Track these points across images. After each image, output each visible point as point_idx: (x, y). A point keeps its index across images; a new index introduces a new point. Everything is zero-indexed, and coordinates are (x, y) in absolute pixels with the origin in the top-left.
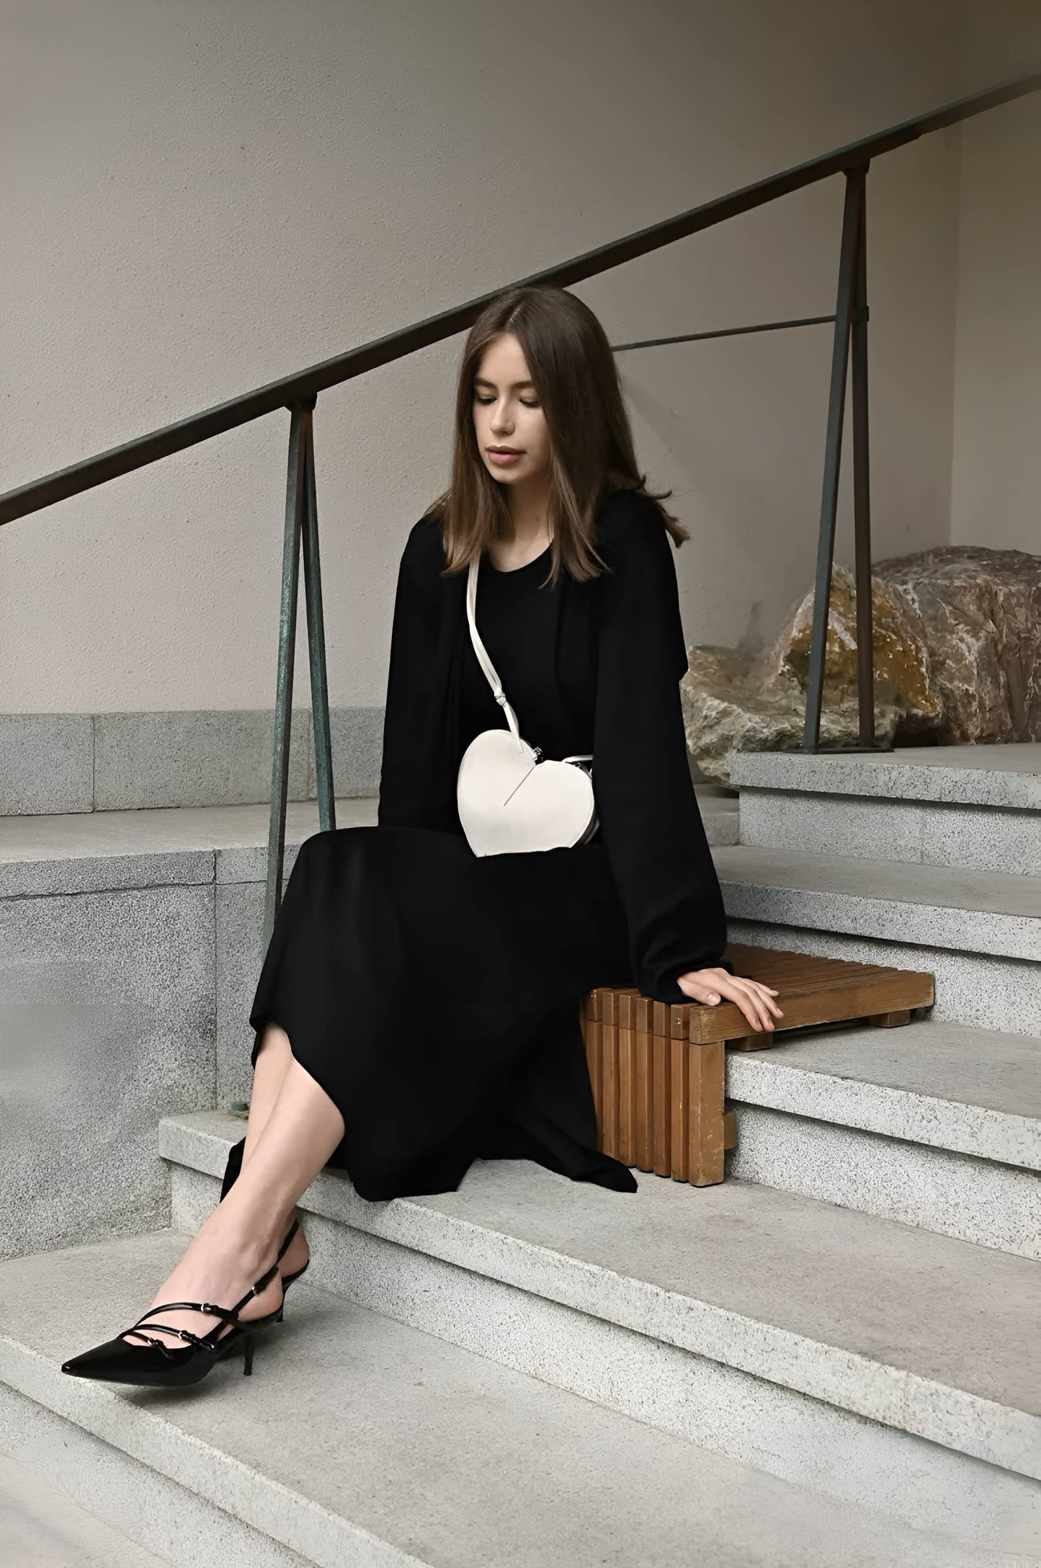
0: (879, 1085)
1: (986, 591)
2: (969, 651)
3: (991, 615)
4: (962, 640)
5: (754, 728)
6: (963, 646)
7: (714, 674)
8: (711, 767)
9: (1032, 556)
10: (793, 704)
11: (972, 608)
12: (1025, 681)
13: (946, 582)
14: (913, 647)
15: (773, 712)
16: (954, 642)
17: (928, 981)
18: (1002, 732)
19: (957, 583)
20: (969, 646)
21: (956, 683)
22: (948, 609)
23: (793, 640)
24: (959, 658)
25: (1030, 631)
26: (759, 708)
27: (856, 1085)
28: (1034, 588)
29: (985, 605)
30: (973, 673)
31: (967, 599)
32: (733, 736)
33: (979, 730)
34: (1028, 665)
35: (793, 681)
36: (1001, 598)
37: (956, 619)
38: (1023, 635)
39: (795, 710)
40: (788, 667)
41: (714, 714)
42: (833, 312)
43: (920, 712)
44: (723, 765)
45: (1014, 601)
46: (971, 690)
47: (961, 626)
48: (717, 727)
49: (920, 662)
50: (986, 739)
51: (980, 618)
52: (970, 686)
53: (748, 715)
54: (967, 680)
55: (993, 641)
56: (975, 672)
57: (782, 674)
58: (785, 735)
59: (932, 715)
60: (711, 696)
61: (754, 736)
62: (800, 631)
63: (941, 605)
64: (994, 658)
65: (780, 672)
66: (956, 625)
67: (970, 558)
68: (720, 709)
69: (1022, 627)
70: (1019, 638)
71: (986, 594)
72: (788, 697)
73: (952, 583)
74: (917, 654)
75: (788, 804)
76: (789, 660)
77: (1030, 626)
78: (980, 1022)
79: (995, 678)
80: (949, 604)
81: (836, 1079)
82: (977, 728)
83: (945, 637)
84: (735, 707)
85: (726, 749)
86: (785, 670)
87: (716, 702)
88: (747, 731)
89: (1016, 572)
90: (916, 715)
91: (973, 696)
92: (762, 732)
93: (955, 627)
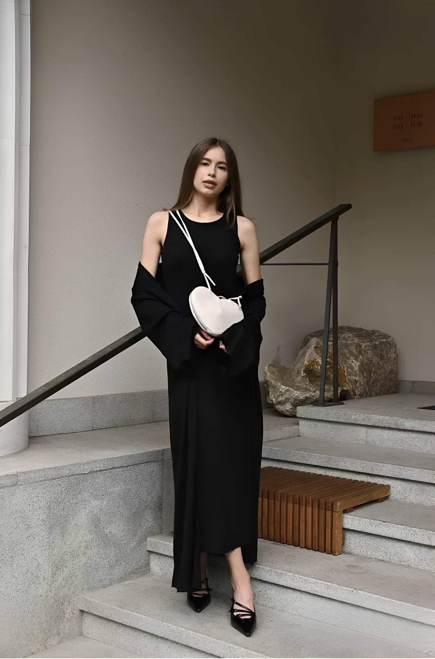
0: (396, 524)
1: (358, 345)
2: (356, 366)
3: (360, 353)
4: (353, 362)
5: (298, 396)
6: (353, 364)
7: (278, 375)
8: (281, 408)
9: (368, 331)
10: (308, 387)
11: (354, 351)
12: (370, 375)
13: (345, 342)
14: (342, 367)
15: (302, 390)
16: (350, 363)
17: (388, 487)
18: (366, 392)
19: (349, 342)
20: (356, 365)
21: (352, 377)
22: (347, 351)
23: (305, 365)
24: (352, 368)
25: (372, 358)
26: (298, 389)
27: (389, 524)
28: (373, 344)
29: (358, 349)
30: (357, 373)
31: (352, 348)
32: (290, 398)
33: (359, 393)
34: (371, 369)
35: (307, 379)
36: (363, 347)
37: (350, 355)
38: (370, 360)
39: (309, 389)
40: (305, 374)
41: (284, 391)
42: (328, 262)
43: (345, 389)
44: (285, 407)
45: (367, 348)
46: (357, 379)
47: (352, 357)
48: (284, 395)
49: (344, 371)
50: (361, 396)
51: (357, 354)
52: (357, 378)
53: (296, 392)
54: (356, 376)
55: (362, 363)
56: (358, 373)
57: (303, 376)
58: (307, 398)
59: (349, 389)
60: (282, 384)
61: (298, 399)
62: (308, 362)
63: (344, 350)
64: (363, 368)
65: (302, 376)
66: (350, 356)
67: (348, 331)
68: (286, 389)
69: (370, 357)
70: (369, 360)
71: (358, 346)
72: (306, 384)
73: (347, 342)
74: (343, 368)
75: (318, 424)
76: (304, 371)
77: (372, 356)
78: (406, 500)
79: (363, 375)
80: (347, 349)
81: (381, 522)
82: (359, 392)
83: (347, 360)
84: (291, 389)
85: (286, 402)
86: (304, 375)
87: (284, 387)
88: (296, 397)
89: (365, 337)
90: (344, 389)
91: (358, 381)
92: (300, 397)
93: (350, 357)
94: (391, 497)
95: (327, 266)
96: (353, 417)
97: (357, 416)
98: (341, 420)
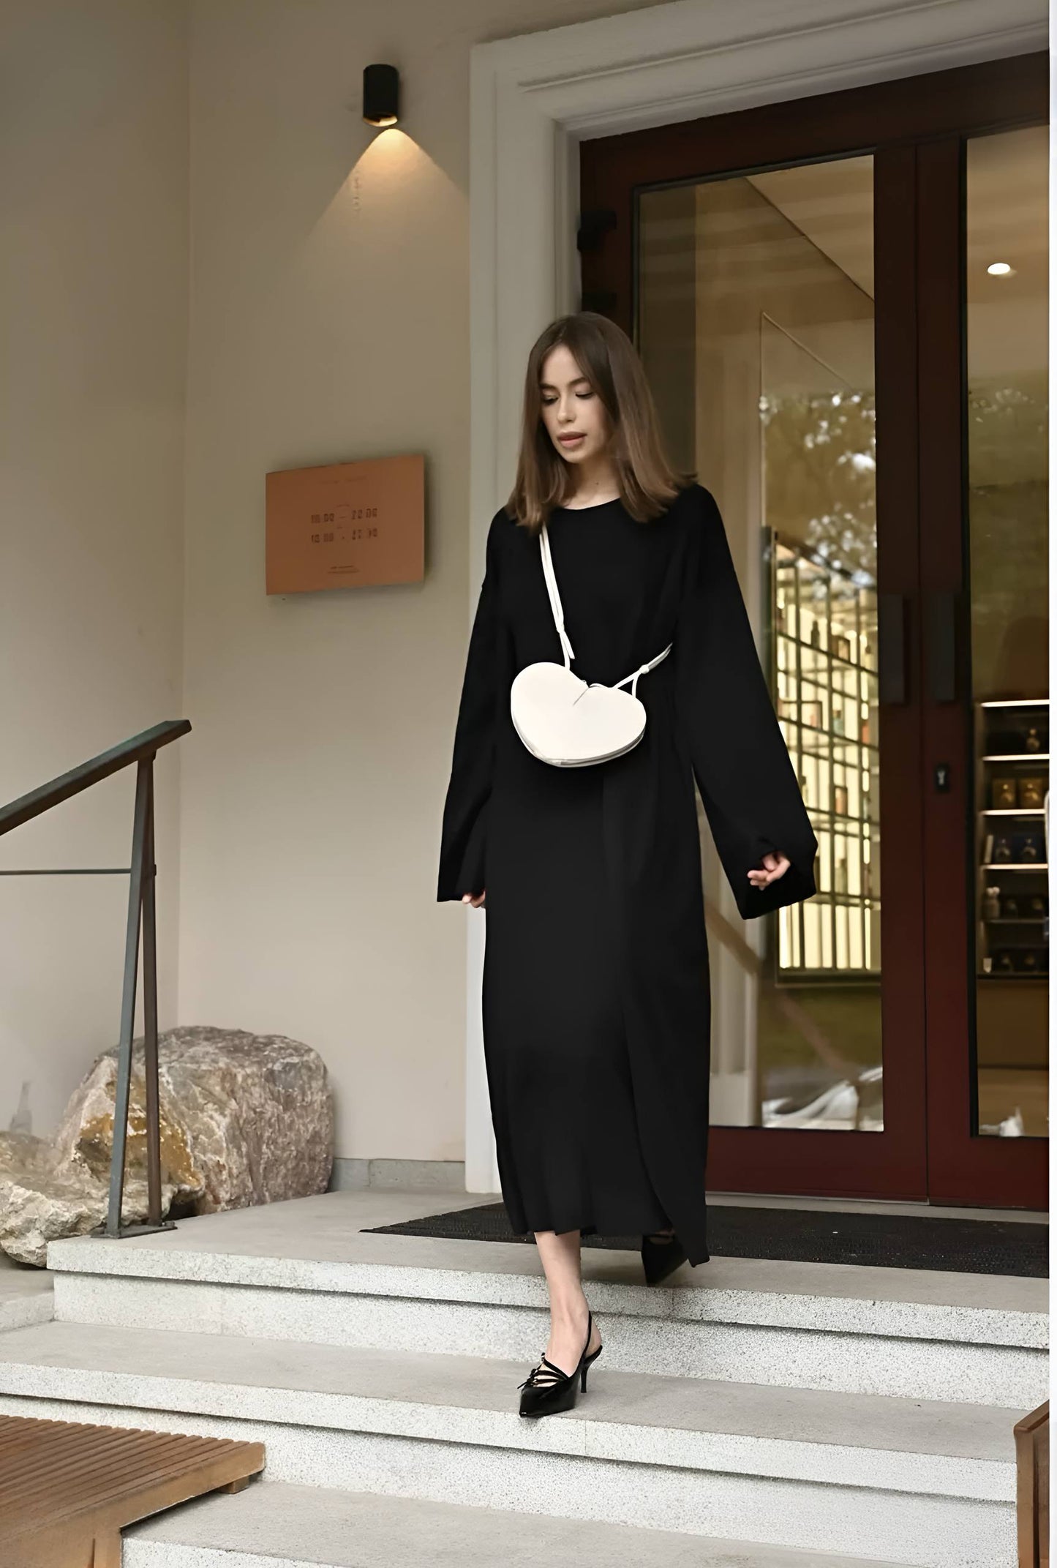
0: (258, 1554)
1: (228, 1073)
2: (219, 1127)
3: (232, 1094)
4: (211, 1117)
5: (56, 1212)
6: (213, 1124)
7: (11, 1160)
8: (14, 1245)
9: (257, 1037)
10: (86, 1188)
11: (218, 1088)
12: (260, 1149)
13: (194, 1066)
14: (180, 1131)
15: (71, 1196)
16: (205, 1119)
17: (259, 1449)
18: (245, 1195)
19: (204, 1067)
20: (219, 1124)
21: (209, 1155)
22: (197, 1090)
23: (82, 1129)
24: (210, 1133)
25: (263, 1106)
26: (59, 1193)
27: (240, 1555)
28: (265, 1069)
29: (227, 1085)
30: (222, 1146)
31: (211, 1082)
32: (36, 1219)
33: (229, 1195)
34: (262, 1136)
35: (84, 1167)
36: (240, 1079)
37: (206, 1099)
38: (258, 1110)
39: (88, 1193)
40: (79, 1155)
41: (20, 1201)
43: (187, 1187)
44: (25, 1244)
45: (250, 1081)
46: (222, 1161)
47: (210, 1106)
48: (21, 1212)
49: (186, 1144)
50: (234, 1203)
51: (224, 1097)
52: (221, 1157)
53: (52, 1201)
54: (218, 1152)
55: (236, 1118)
56: (225, 1145)
57: (75, 1160)
58: (82, 1217)
59: (198, 1189)
60: (17, 1184)
61: (56, 1220)
62: (88, 1122)
63: (191, 1087)
64: (238, 1133)
65: (73, 1159)
66: (205, 1104)
67: (207, 1039)
68: (25, 1197)
69: (257, 1103)
70: (255, 1112)
71: (228, 1076)
72: (80, 1181)
73: (199, 1067)
74: (183, 1136)
76: (79, 1147)
77: (263, 1101)
78: (304, 1481)
79: (239, 1149)
80: (199, 1086)
81: (221, 1552)
82: (227, 1192)
83: (197, 1113)
84: (38, 1194)
85: (28, 1230)
86: (77, 1157)
87: (22, 1190)
88: (52, 1215)
89: (248, 1054)
90: (184, 1190)
91: (224, 1166)
92: (63, 1216)
93: (205, 1106)
94: (265, 1475)
95: (128, 875)
96: (188, 1264)
97: (198, 1261)
98: (159, 1274)
